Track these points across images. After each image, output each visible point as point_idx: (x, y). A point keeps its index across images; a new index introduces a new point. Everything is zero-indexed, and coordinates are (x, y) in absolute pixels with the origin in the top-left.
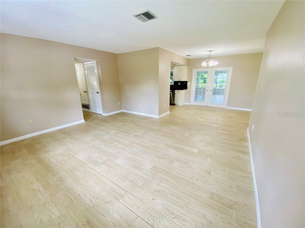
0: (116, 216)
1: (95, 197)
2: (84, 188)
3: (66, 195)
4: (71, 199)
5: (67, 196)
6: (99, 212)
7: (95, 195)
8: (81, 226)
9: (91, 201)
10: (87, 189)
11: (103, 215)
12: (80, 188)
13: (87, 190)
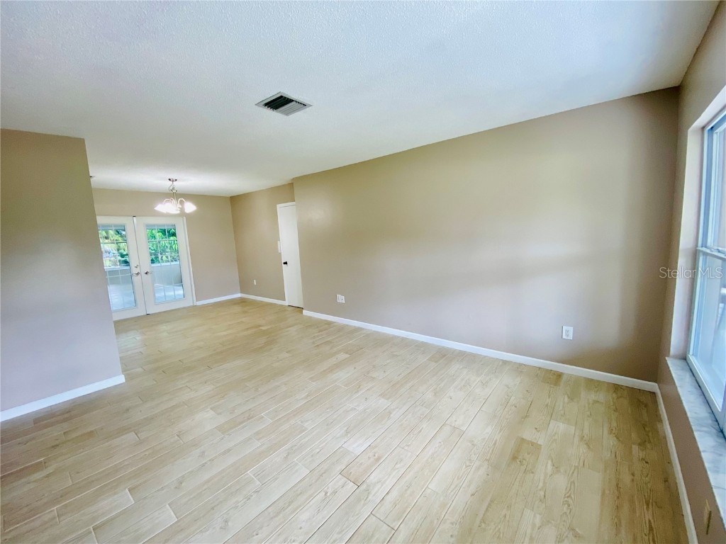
0: (489, 430)
1: (468, 464)
2: (452, 493)
3: (483, 525)
4: (489, 506)
5: (483, 521)
6: (493, 450)
7: (464, 466)
8: (525, 466)
9: (478, 468)
10: (453, 487)
11: (495, 444)
12: (453, 504)
13: (456, 486)
